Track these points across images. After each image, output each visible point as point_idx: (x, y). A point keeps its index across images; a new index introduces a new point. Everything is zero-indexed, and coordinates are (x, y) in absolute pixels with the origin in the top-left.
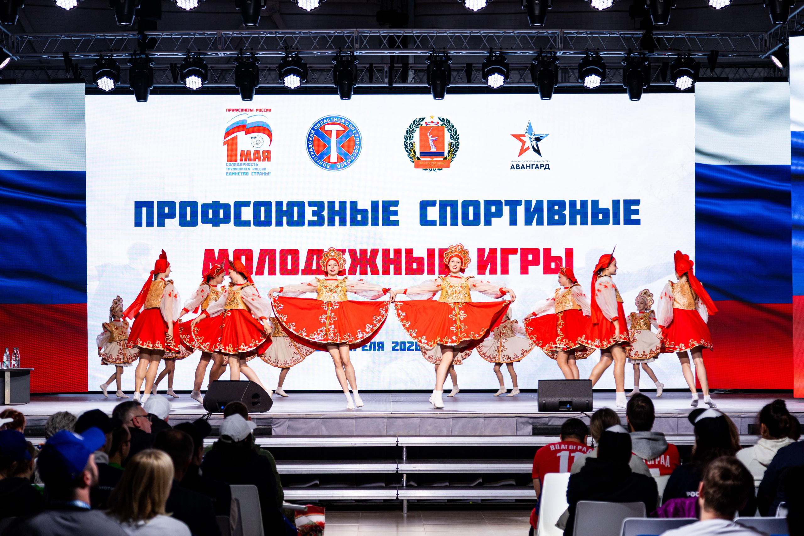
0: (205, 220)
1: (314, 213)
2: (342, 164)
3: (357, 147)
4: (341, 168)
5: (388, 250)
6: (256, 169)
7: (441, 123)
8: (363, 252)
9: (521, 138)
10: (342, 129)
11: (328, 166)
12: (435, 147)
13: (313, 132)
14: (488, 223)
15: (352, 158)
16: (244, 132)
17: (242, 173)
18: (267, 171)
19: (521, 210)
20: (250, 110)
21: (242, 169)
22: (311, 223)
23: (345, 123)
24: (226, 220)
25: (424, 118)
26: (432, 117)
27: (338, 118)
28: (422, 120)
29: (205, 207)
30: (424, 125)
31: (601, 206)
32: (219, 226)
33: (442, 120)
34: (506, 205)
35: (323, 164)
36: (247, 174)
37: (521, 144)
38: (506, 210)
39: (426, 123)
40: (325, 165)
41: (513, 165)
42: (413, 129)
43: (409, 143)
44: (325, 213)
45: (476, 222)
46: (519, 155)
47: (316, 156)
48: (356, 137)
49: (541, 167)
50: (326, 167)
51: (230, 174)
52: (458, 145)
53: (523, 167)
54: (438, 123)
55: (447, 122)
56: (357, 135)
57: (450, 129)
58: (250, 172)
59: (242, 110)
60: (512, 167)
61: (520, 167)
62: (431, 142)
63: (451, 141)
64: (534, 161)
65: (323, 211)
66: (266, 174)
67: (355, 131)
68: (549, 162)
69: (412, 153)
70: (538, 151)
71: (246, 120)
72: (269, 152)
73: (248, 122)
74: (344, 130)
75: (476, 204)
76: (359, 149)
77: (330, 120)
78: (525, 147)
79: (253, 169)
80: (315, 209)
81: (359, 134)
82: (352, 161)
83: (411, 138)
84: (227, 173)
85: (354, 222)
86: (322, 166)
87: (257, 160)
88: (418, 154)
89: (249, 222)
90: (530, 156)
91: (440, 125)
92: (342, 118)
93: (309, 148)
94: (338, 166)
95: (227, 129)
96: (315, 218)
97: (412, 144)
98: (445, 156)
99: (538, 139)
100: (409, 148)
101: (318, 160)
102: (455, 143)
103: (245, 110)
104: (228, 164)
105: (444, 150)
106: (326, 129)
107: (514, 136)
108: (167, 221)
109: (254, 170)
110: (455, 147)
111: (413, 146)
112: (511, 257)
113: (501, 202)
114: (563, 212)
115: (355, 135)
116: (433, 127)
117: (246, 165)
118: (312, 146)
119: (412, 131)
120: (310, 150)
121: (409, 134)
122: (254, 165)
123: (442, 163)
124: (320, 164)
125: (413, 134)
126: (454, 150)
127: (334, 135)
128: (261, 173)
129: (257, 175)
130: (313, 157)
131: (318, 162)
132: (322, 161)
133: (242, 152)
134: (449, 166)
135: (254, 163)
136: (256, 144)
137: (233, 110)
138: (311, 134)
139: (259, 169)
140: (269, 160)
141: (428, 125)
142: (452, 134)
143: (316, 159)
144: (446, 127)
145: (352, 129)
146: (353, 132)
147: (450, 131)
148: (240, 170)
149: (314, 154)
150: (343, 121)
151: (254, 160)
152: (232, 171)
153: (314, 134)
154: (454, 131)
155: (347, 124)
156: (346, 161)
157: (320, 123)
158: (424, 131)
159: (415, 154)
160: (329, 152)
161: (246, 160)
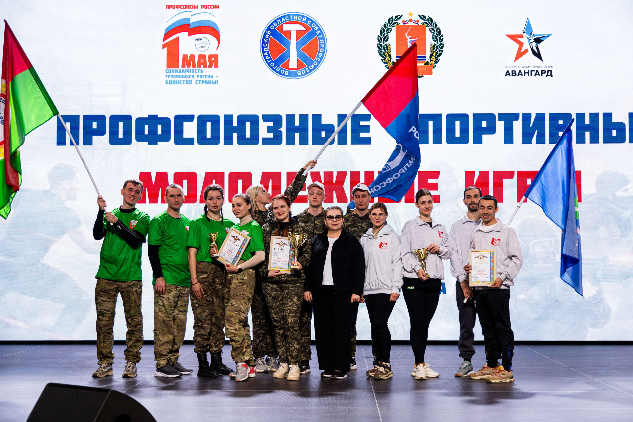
0: (141, 137)
1: (270, 129)
3: (321, 50)
4: (302, 75)
5: (358, 173)
6: (201, 77)
7: (421, 21)
8: (328, 175)
10: (303, 29)
11: (287, 73)
13: (269, 32)
14: (478, 140)
15: (315, 63)
16: (187, 33)
17: (184, 81)
18: (214, 79)
19: (518, 126)
20: (196, 7)
21: (185, 77)
22: (266, 141)
23: (306, 22)
24: (165, 137)
25: (402, 16)
26: (411, 14)
27: (298, 15)
28: (399, 18)
29: (141, 121)
30: (401, 24)
31: (615, 120)
32: (157, 144)
33: (423, 17)
34: (499, 120)
35: (280, 70)
36: (191, 82)
37: (518, 46)
38: (500, 125)
39: (404, 22)
40: (282, 72)
41: (508, 71)
42: (389, 29)
43: (383, 45)
44: (283, 129)
45: (464, 140)
46: (516, 59)
47: (272, 61)
48: (320, 39)
49: (542, 73)
50: (284, 75)
51: (171, 83)
52: (442, 47)
53: (520, 73)
54: (418, 21)
55: (428, 20)
56: (321, 36)
57: (432, 28)
58: (194, 80)
59: (185, 7)
60: (507, 74)
61: (517, 73)
63: (434, 43)
64: (534, 67)
65: (281, 126)
66: (213, 83)
67: (319, 32)
68: (552, 67)
69: (387, 57)
70: (538, 55)
71: (189, 19)
72: (216, 56)
73: (191, 21)
74: (306, 30)
75: (463, 118)
76: (324, 52)
77: (290, 18)
78: (522, 50)
79: (198, 76)
80: (271, 124)
81: (323, 36)
82: (316, 67)
83: (386, 39)
84: (166, 81)
85: (317, 141)
86: (279, 73)
87: (202, 66)
88: (394, 59)
89: (193, 139)
90: (529, 60)
91: (420, 24)
92: (303, 17)
93: (264, 52)
94: (299, 73)
95: (166, 29)
96: (271, 135)
97: (387, 47)
98: (426, 61)
99: (538, 41)
100: (383, 51)
101: (274, 66)
102: (438, 45)
103: (189, 7)
104: (168, 71)
105: (425, 54)
106: (283, 30)
107: (509, 36)
108: (95, 138)
109: (199, 78)
110: (438, 50)
111: (387, 49)
112: (506, 182)
113: (493, 115)
114: (569, 128)
115: (319, 37)
116: (412, 26)
117: (189, 72)
118: (267, 49)
119: (387, 31)
120: (265, 54)
121: (383, 34)
122: (199, 72)
123: (423, 69)
124: (277, 70)
125: (388, 35)
126: (437, 53)
127: (293, 36)
128: (206, 81)
129: (202, 84)
130: (269, 62)
131: (275, 68)
132: (280, 67)
133: (185, 56)
134: (431, 73)
135: (199, 70)
136: (202, 47)
137: (174, 7)
138: (266, 35)
139: (204, 77)
140: (217, 66)
141: (405, 24)
142: (435, 35)
143: (272, 65)
144: (427, 26)
145: (315, 28)
146: (317, 32)
147: (432, 30)
148: (182, 78)
149: (270, 59)
150: (305, 19)
151: (199, 66)
152: (174, 79)
153: (270, 35)
154: (437, 30)
155: (309, 22)
156: (308, 67)
157: (277, 22)
158: (401, 30)
159: (391, 58)
160: (288, 56)
161: (189, 66)
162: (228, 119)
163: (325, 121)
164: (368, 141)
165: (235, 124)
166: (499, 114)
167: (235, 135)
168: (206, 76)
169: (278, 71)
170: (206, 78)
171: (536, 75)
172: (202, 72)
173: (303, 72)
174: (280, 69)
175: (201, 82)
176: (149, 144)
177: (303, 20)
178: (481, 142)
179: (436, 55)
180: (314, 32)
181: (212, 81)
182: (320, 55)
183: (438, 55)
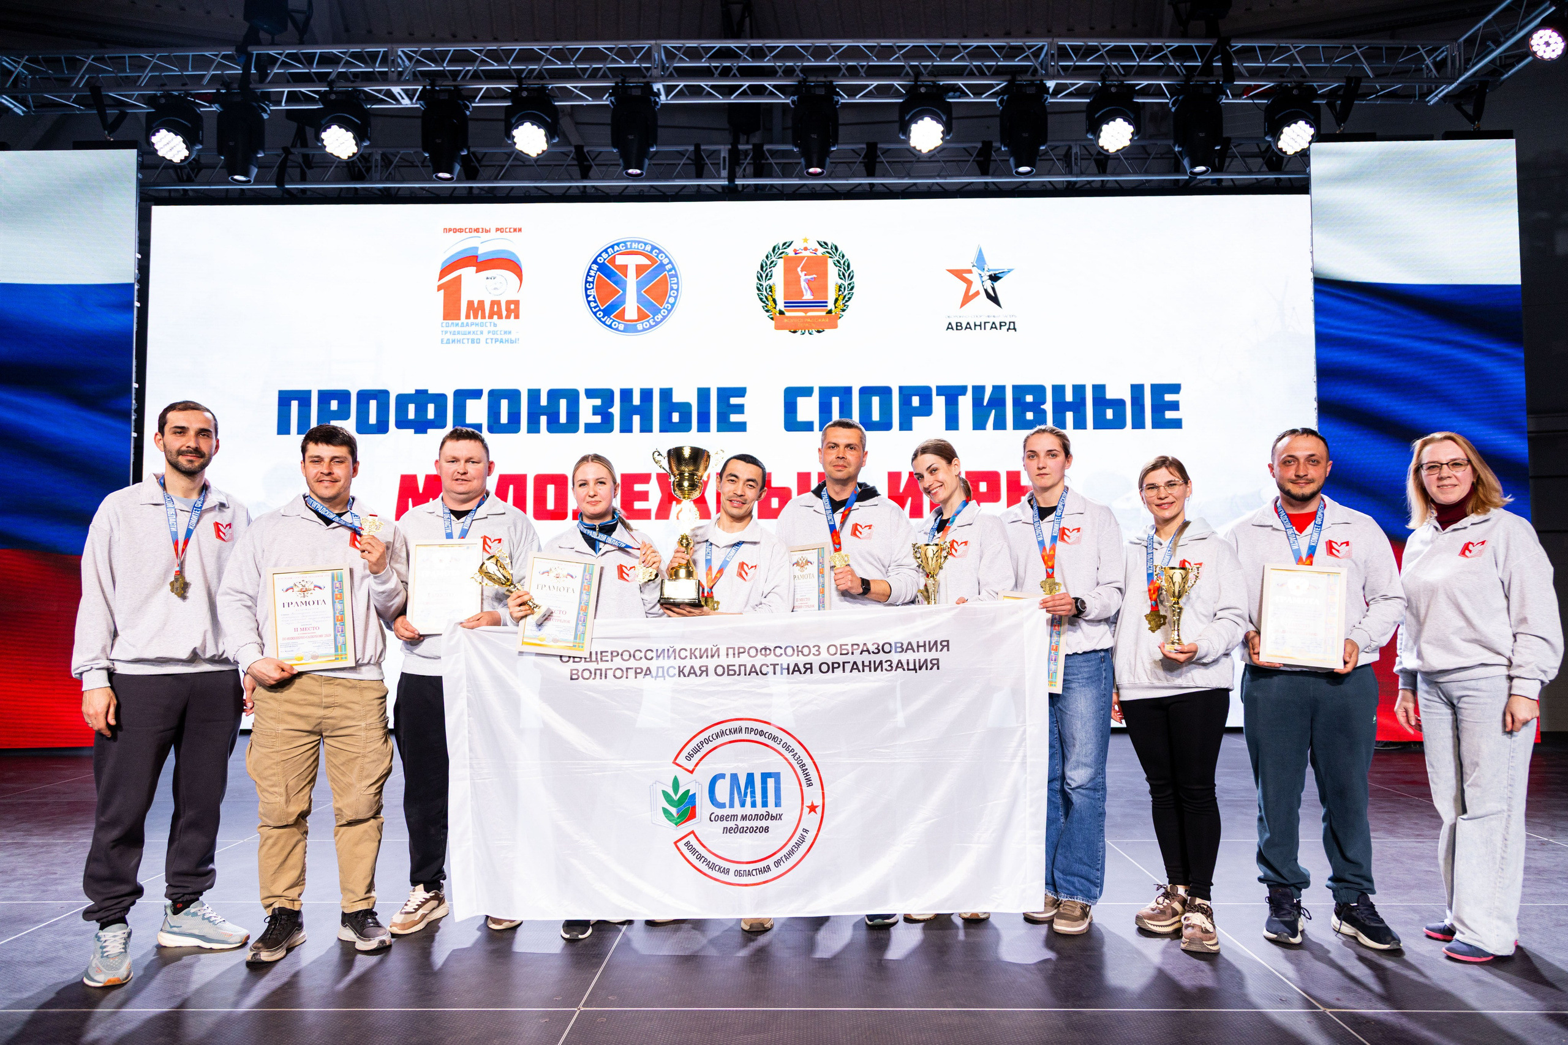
0: (402, 423)
1: (596, 411)
2: (646, 324)
3: (673, 293)
4: (644, 330)
6: (494, 333)
7: (821, 250)
9: (965, 275)
10: (647, 262)
11: (621, 327)
12: (811, 291)
13: (595, 267)
14: (906, 425)
15: (664, 312)
16: (474, 269)
17: (468, 339)
18: (512, 337)
19: (965, 404)
20: (487, 231)
21: (469, 333)
22: (590, 428)
23: (651, 252)
24: (439, 422)
25: (792, 242)
27: (639, 242)
28: (789, 246)
29: (403, 400)
30: (792, 254)
31: (1110, 395)
32: (426, 432)
33: (824, 245)
34: (938, 395)
35: (612, 323)
36: (478, 341)
37: (965, 286)
39: (796, 252)
40: (615, 325)
41: (950, 324)
42: (773, 261)
43: (765, 285)
44: (615, 410)
45: (885, 425)
46: (963, 305)
47: (600, 310)
49: (1001, 326)
50: (617, 329)
51: (448, 342)
52: (852, 288)
53: (968, 326)
54: (816, 250)
55: (831, 248)
57: (837, 261)
58: (483, 338)
59: (471, 230)
60: (950, 327)
61: (964, 326)
62: (803, 284)
63: (840, 282)
64: (988, 316)
65: (611, 405)
66: (512, 342)
67: (669, 267)
68: (1015, 317)
69: (771, 303)
70: (995, 299)
71: (477, 248)
72: (517, 303)
74: (649, 263)
75: (884, 392)
76: (677, 296)
77: (626, 246)
78: (971, 294)
79: (489, 332)
80: (598, 402)
81: (676, 272)
82: (664, 317)
83: (769, 277)
84: (442, 340)
86: (610, 326)
87: (495, 317)
88: (781, 306)
90: (981, 307)
91: (819, 253)
92: (646, 244)
94: (640, 327)
95: (443, 263)
96: (598, 419)
97: (770, 287)
98: (829, 308)
99: (994, 278)
100: (766, 296)
101: (603, 317)
102: (846, 284)
103: (477, 230)
104: (444, 325)
105: (827, 298)
106: (617, 263)
107: (951, 272)
109: (491, 335)
110: (846, 292)
111: (771, 291)
113: (929, 389)
114: (1042, 407)
115: (670, 273)
116: (808, 257)
117: (476, 327)
118: (592, 292)
119: (770, 265)
120: (589, 299)
121: (764, 269)
122: (491, 326)
123: (823, 320)
124: (607, 322)
125: (772, 270)
126: (845, 297)
127: (632, 272)
128: (502, 339)
129: (495, 343)
130: (594, 310)
131: (603, 320)
132: (611, 319)
133: (470, 303)
134: (835, 326)
135: (491, 323)
136: (495, 289)
137: (455, 231)
138: (591, 271)
139: (499, 333)
140: (517, 317)
141: (798, 254)
142: (842, 270)
143: (600, 314)
144: (830, 257)
145: (663, 261)
146: (667, 267)
147: (837, 263)
148: (466, 334)
149: (597, 306)
150: (648, 248)
151: (491, 317)
152: (452, 337)
153: (597, 272)
154: (844, 264)
155: (656, 253)
156: (653, 318)
157: (607, 253)
158: (791, 265)
159: (776, 304)
160: (624, 302)
161: (476, 317)
162: (534, 395)
163: (677, 398)
164: (741, 427)
165: (544, 401)
166: (938, 387)
167: (543, 419)
168: (501, 331)
169: (609, 324)
170: (501, 334)
171: (991, 328)
174: (611, 321)
175: (493, 341)
176: (416, 432)
177: (646, 249)
179: (843, 300)
180: (662, 266)
181: (511, 339)
182: (672, 300)
183: (846, 299)
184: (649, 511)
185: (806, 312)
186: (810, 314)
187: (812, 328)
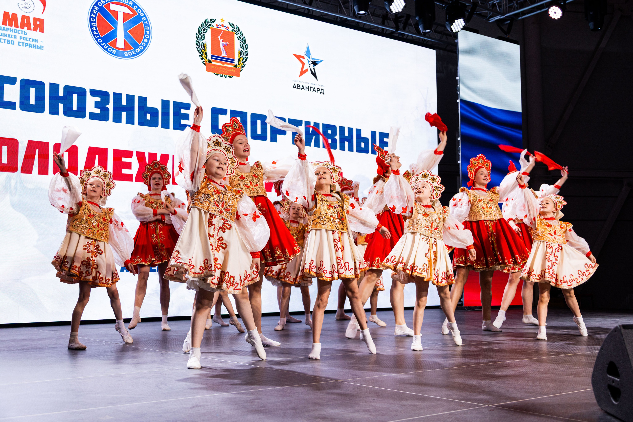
1: (97, 105)
3: (147, 36)
4: (129, 56)
6: (25, 39)
7: (231, 29)
8: (153, 156)
9: (301, 59)
10: (129, 12)
11: (114, 52)
12: (226, 51)
13: (96, 8)
14: (274, 139)
15: (141, 48)
17: (5, 40)
18: (39, 44)
21: (6, 35)
22: (93, 116)
23: (133, 6)
25: (215, 20)
26: (223, 20)
28: (214, 22)
30: (215, 27)
31: (363, 135)
33: (232, 25)
35: (108, 48)
36: (13, 43)
37: (301, 65)
39: (218, 26)
40: (110, 50)
41: (294, 85)
42: (205, 29)
43: (200, 43)
44: (110, 106)
45: (263, 136)
46: (301, 75)
47: (100, 38)
48: (145, 25)
49: (318, 90)
50: (111, 53)
52: (247, 55)
53: (303, 88)
54: (228, 28)
55: (236, 29)
57: (239, 36)
58: (16, 41)
61: (301, 87)
62: (222, 47)
63: (241, 49)
64: (312, 84)
65: (108, 103)
66: (38, 48)
67: (144, 19)
68: (324, 86)
69: (204, 54)
70: (314, 75)
72: (42, 21)
74: (132, 14)
75: (263, 118)
76: (149, 39)
78: (304, 69)
79: (21, 38)
80: (98, 99)
81: (148, 23)
82: (141, 51)
83: (203, 38)
85: (143, 122)
86: (107, 50)
87: (26, 28)
88: (209, 57)
89: (15, 103)
90: (308, 78)
93: (92, 27)
94: (126, 54)
96: (98, 111)
97: (204, 45)
98: (235, 64)
99: (315, 63)
100: (201, 48)
101: (102, 43)
102: (244, 52)
105: (234, 57)
106: (111, 9)
107: (295, 56)
109: (22, 40)
110: (244, 56)
111: (204, 47)
114: (335, 137)
115: (145, 23)
116: (224, 31)
117: (11, 32)
118: (95, 24)
119: (203, 31)
120: (93, 29)
121: (200, 33)
122: (22, 34)
123: (232, 70)
124: (104, 47)
125: (204, 35)
127: (120, 17)
128: (30, 44)
129: (26, 46)
130: (96, 37)
131: (102, 45)
132: (107, 45)
133: (6, 14)
134: (238, 75)
135: (22, 31)
136: (25, 7)
138: (94, 10)
139: (28, 39)
140: (42, 31)
141: (218, 27)
142: (242, 42)
143: (100, 41)
144: (235, 34)
145: (140, 14)
146: (143, 18)
147: (239, 38)
148: (3, 36)
149: (98, 35)
150: (131, 3)
151: (22, 27)
153: (98, 11)
154: (243, 39)
155: (136, 7)
158: (215, 33)
159: (207, 56)
160: (116, 36)
161: (11, 25)
162: (54, 87)
163: (150, 104)
165: (61, 93)
166: (289, 119)
167: (61, 106)
168: (30, 39)
169: (106, 48)
170: (30, 41)
171: (313, 91)
172: (26, 34)
173: (130, 54)
174: (107, 46)
175: (24, 44)
177: (130, 4)
178: (275, 141)
179: (243, 60)
180: (140, 17)
181: (37, 45)
183: (244, 60)
184: (132, 175)
185: (223, 64)
186: (225, 65)
187: (227, 74)
